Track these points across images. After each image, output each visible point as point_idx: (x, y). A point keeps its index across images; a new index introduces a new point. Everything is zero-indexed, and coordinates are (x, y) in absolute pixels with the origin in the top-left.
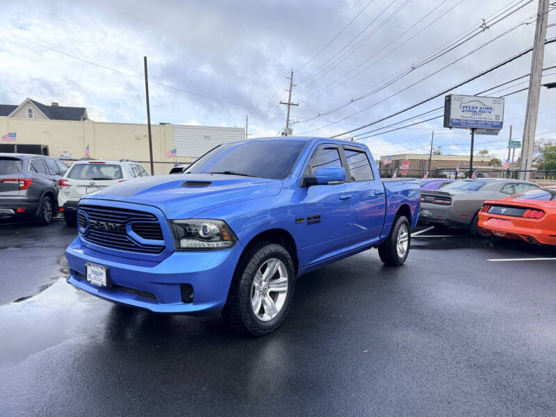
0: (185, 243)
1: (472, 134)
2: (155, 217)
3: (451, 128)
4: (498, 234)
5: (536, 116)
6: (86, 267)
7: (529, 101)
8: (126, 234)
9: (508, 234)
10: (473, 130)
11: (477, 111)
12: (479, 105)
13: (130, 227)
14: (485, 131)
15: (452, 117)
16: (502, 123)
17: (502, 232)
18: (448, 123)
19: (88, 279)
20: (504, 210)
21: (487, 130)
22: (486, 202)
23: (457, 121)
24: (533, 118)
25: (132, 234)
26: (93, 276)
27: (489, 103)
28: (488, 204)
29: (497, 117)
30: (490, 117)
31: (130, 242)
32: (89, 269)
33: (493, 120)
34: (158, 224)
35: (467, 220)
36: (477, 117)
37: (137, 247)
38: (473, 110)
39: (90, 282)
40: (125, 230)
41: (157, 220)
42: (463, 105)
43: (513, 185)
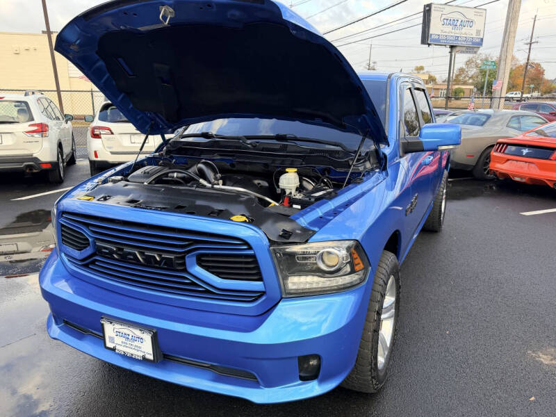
0: (296, 282)
1: (451, 52)
2: (246, 243)
3: (429, 45)
4: (517, 179)
5: (515, 32)
6: (102, 325)
7: (509, 13)
8: (185, 271)
9: (531, 179)
10: (452, 47)
11: (458, 24)
12: (460, 18)
13: (194, 259)
14: (464, 49)
15: (431, 32)
16: (482, 40)
17: (521, 177)
18: (425, 39)
19: (109, 345)
20: (525, 151)
21: (468, 48)
22: (500, 140)
23: (437, 37)
24: (512, 34)
25: (198, 270)
26: (118, 340)
27: (470, 15)
28: (504, 144)
29: (478, 32)
30: (469, 33)
31: (193, 284)
32: (110, 329)
33: (474, 36)
34: (254, 256)
35: (472, 161)
36: (457, 32)
37: (207, 291)
38: (453, 23)
39: (114, 350)
40: (184, 264)
41: (250, 248)
42: (444, 17)
43: (518, 117)
